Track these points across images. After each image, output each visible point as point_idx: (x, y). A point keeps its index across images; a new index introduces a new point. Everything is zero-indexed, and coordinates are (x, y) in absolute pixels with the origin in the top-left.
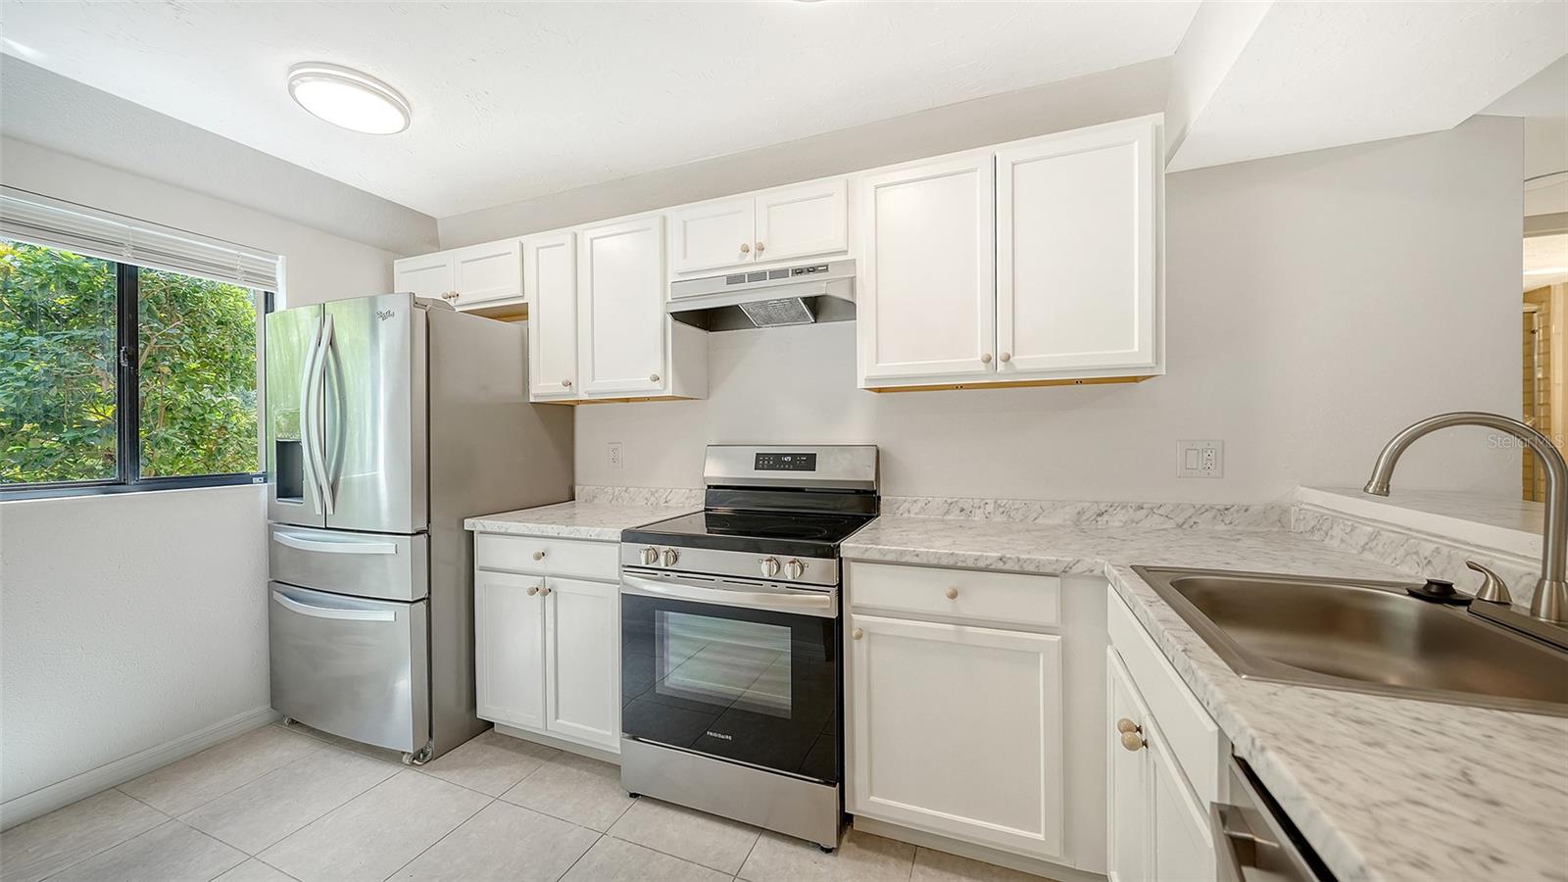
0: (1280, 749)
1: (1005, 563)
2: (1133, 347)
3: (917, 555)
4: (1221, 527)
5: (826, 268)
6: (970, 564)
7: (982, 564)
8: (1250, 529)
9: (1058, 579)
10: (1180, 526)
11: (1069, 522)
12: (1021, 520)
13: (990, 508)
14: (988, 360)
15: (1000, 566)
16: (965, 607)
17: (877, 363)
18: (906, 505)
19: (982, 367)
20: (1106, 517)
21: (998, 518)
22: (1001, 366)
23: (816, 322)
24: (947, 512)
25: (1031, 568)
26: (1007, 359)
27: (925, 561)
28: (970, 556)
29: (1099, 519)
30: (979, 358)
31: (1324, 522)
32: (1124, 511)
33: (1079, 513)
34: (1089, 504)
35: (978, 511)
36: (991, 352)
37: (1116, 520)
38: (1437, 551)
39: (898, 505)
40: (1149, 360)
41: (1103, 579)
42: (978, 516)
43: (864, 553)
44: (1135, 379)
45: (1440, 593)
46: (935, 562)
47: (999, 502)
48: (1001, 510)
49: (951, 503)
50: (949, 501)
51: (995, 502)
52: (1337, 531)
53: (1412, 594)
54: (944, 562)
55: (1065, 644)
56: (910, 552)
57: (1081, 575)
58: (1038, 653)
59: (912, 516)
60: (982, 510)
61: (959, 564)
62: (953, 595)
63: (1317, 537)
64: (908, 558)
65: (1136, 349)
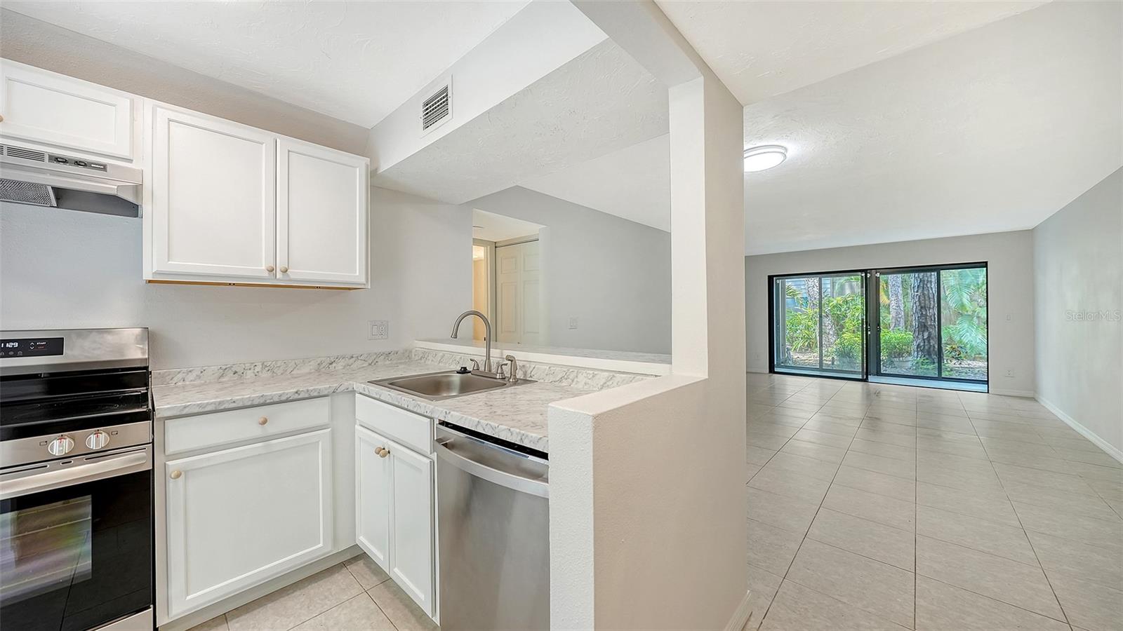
0: (454, 411)
1: (299, 394)
2: (356, 273)
3: (234, 402)
4: (388, 362)
5: (104, 168)
6: (276, 399)
7: (283, 398)
8: (399, 361)
9: (329, 398)
10: (370, 364)
11: (313, 371)
12: (282, 374)
13: (258, 368)
14: (271, 270)
15: (296, 396)
16: (270, 429)
17: (169, 261)
18: (180, 376)
19: (266, 274)
20: (334, 365)
21: (265, 375)
22: (279, 275)
23: (58, 207)
24: (222, 376)
25: (315, 394)
26: (285, 271)
27: (241, 404)
28: (275, 395)
29: (330, 366)
30: (264, 268)
31: (425, 355)
32: (343, 360)
33: (319, 364)
34: (323, 359)
35: (249, 372)
36: (272, 265)
37: (339, 366)
38: (461, 358)
39: (170, 377)
40: (363, 281)
41: (353, 392)
42: (250, 374)
43: (182, 410)
44: (349, 289)
45: (464, 371)
46: (249, 403)
47: (265, 364)
48: (267, 369)
49: (226, 369)
50: (224, 367)
51: (263, 364)
52: (430, 358)
53: (458, 373)
54: (256, 402)
55: (333, 433)
56: (228, 401)
57: (343, 392)
58: (318, 442)
59: (188, 383)
60: (252, 371)
61: (268, 401)
62: (264, 422)
63: (423, 361)
64: (226, 406)
65: (358, 274)
